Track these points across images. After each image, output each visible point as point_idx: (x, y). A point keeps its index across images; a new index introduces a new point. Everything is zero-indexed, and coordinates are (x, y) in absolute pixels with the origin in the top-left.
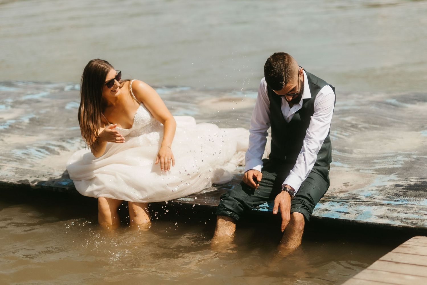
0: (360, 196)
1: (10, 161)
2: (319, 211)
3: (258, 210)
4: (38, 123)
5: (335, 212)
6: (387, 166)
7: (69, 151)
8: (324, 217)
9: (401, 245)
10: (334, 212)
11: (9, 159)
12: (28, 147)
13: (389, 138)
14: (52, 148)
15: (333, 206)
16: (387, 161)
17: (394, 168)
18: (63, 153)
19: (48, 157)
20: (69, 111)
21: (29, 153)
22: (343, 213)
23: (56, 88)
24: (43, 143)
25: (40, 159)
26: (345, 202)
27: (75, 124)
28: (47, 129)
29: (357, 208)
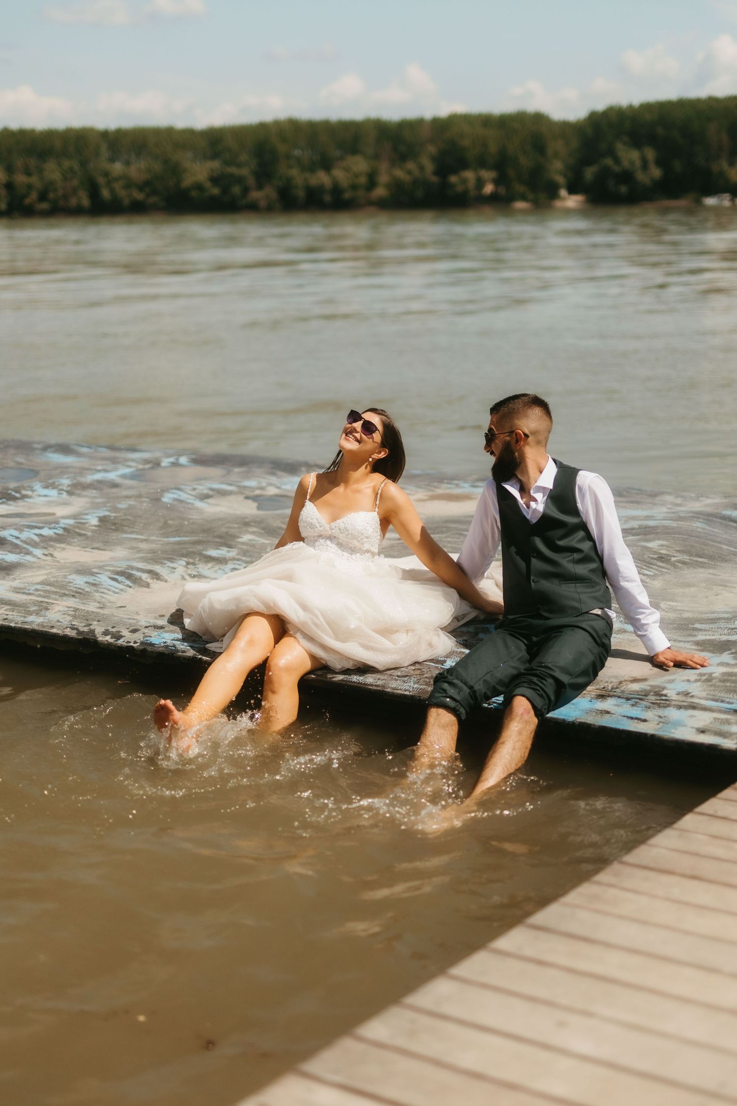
0: (668, 689)
1: (65, 595)
2: (594, 714)
3: (490, 707)
4: (113, 527)
5: (623, 717)
6: (716, 637)
7: (166, 581)
8: (601, 726)
9: (733, 786)
10: (620, 717)
11: (63, 591)
12: (95, 570)
13: (724, 584)
14: (138, 574)
15: (620, 706)
16: (718, 628)
17: (728, 641)
18: (155, 585)
19: (130, 590)
20: (170, 508)
21: (98, 583)
22: (636, 721)
23: (146, 461)
24: (122, 565)
25: (117, 593)
26: (641, 699)
27: (178, 532)
28: (130, 538)
29: (661, 713)
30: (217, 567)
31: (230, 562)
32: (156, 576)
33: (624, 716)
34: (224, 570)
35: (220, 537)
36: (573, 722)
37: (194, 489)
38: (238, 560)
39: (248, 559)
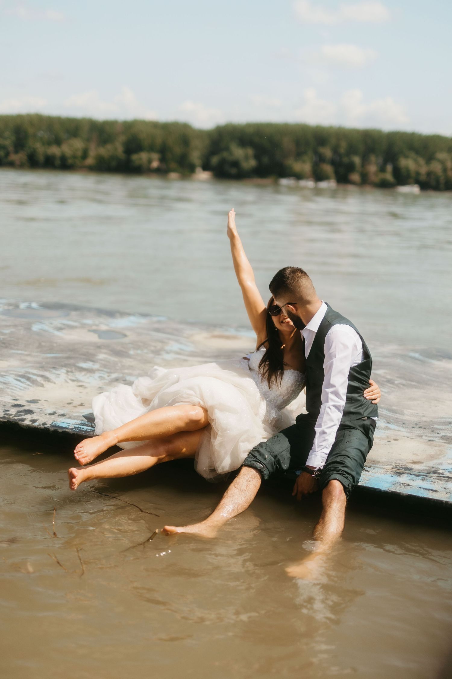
0: (441, 469)
2: (398, 485)
4: (4, 345)
7: (55, 383)
8: (408, 494)
10: (418, 488)
12: (2, 373)
14: (35, 377)
15: (413, 480)
18: (47, 385)
19: (31, 388)
20: (39, 335)
21: (7, 382)
22: (430, 491)
23: (9, 305)
24: (22, 371)
25: (22, 390)
26: (426, 476)
27: (51, 350)
28: (18, 354)
29: (445, 486)
30: (88, 375)
31: (96, 372)
32: (47, 379)
33: (420, 488)
34: (93, 377)
35: (84, 355)
37: (51, 324)
38: (102, 371)
39: (109, 371)
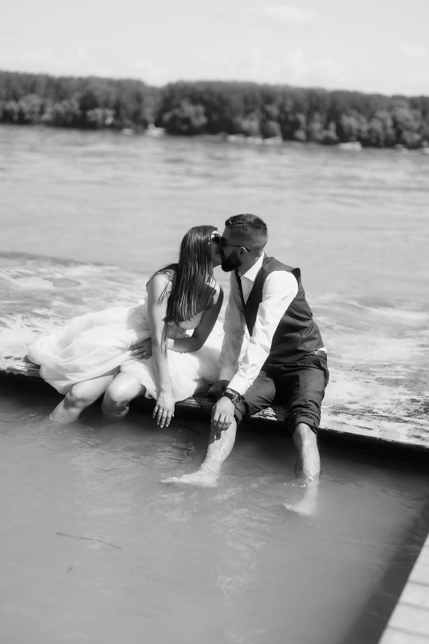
2: (335, 424)
3: (265, 418)
7: (11, 328)
8: (345, 432)
10: (354, 427)
15: (350, 419)
18: (4, 330)
22: (365, 429)
27: (7, 297)
30: (43, 321)
31: (51, 318)
33: (356, 426)
34: (48, 323)
36: (324, 430)
38: (56, 317)
39: (63, 317)
